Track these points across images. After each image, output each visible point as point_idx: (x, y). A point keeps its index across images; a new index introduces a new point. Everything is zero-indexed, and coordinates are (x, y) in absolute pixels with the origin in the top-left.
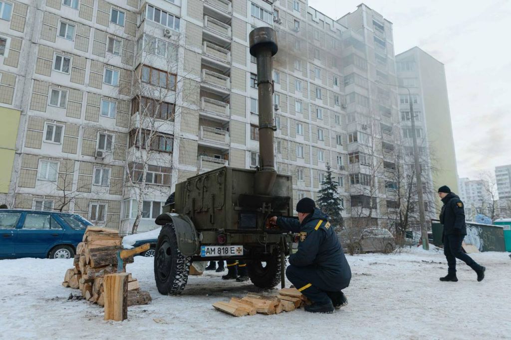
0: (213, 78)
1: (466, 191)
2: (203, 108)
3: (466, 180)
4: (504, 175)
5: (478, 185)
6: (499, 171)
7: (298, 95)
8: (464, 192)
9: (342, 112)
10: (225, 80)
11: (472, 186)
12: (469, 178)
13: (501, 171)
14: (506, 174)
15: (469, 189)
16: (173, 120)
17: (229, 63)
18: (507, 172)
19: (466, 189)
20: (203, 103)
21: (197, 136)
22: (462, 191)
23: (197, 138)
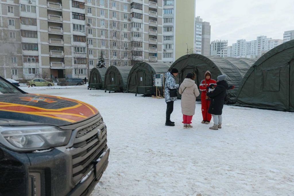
0: (53, 17)
1: (268, 46)
2: (50, 31)
3: (269, 40)
4: (288, 36)
5: (276, 42)
6: (286, 34)
7: (102, 17)
8: (267, 47)
9: (128, 22)
10: (60, 17)
11: (272, 43)
12: (272, 38)
13: (287, 34)
14: (289, 36)
15: (270, 45)
16: (37, 38)
17: (61, 10)
18: (290, 35)
19: (268, 45)
20: (50, 29)
21: (48, 43)
22: (266, 46)
23: (48, 44)
